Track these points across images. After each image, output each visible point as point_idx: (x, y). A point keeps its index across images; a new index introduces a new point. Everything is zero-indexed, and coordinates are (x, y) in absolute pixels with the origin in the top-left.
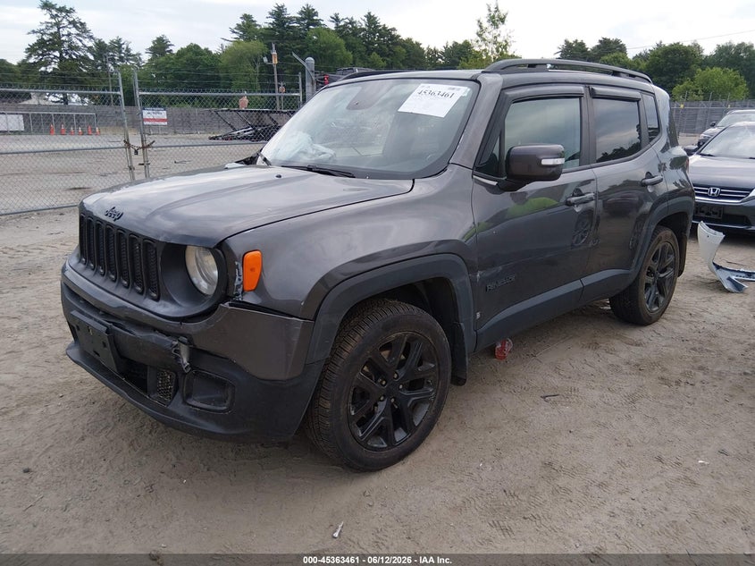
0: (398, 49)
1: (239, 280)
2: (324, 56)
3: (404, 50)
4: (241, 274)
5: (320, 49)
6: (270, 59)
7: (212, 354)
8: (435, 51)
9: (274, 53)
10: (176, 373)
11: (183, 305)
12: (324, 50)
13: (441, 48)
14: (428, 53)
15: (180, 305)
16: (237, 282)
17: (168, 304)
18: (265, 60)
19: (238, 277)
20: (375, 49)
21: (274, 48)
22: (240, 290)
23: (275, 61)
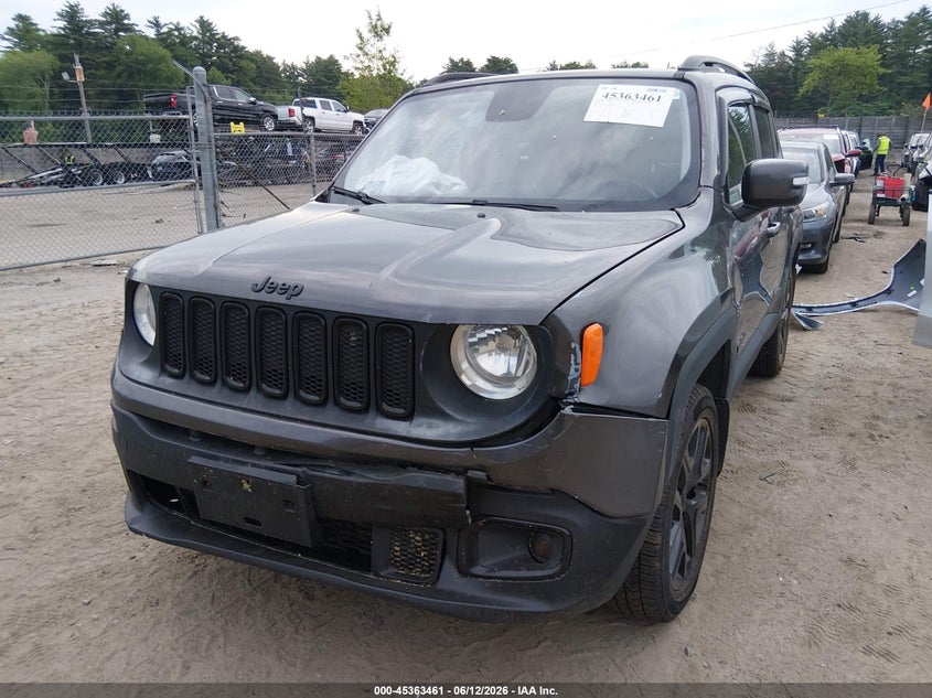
0: (244, 63)
1: (576, 370)
2: (144, 73)
3: (253, 65)
4: (579, 361)
5: (138, 62)
6: (73, 75)
7: (505, 489)
8: (294, 67)
9: (79, 67)
10: (444, 531)
11: (469, 420)
12: (144, 63)
13: (300, 64)
14: (285, 70)
15: (462, 422)
16: (572, 374)
17: (435, 422)
18: (65, 76)
19: (573, 367)
20: (213, 63)
21: (77, 61)
22: (577, 386)
23: (80, 78)
